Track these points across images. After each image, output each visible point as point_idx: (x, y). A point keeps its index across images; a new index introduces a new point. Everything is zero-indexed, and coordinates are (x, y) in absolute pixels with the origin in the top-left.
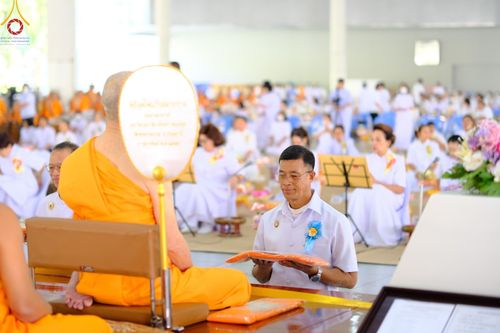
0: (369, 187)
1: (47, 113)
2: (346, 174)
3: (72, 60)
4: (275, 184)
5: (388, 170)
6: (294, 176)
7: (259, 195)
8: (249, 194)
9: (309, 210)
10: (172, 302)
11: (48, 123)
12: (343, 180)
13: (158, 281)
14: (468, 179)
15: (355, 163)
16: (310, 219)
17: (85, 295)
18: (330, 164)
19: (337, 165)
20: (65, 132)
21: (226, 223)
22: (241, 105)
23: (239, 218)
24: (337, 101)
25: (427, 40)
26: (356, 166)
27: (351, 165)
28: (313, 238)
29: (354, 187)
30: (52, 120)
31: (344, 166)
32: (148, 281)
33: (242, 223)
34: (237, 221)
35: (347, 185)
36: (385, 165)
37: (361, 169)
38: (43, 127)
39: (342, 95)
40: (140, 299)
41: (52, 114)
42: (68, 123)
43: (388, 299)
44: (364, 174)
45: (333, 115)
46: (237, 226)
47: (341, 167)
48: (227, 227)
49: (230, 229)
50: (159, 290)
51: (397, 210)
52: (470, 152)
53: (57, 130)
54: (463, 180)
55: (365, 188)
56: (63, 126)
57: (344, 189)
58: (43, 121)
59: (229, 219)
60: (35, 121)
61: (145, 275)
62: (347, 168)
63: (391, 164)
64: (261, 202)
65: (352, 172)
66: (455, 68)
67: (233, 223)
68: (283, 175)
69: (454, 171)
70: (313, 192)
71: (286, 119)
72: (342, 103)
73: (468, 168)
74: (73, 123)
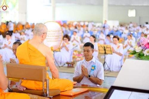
0: (112, 54)
1: (18, 29)
2: (105, 50)
3: (26, 13)
4: (83, 53)
5: (118, 49)
6: (88, 51)
7: (79, 56)
8: (76, 55)
9: (92, 62)
10: (49, 89)
11: (18, 32)
12: (104, 52)
13: (45, 83)
14: (137, 55)
15: (107, 47)
16: (92, 64)
17: (23, 86)
18: (100, 47)
19: (102, 47)
20: (23, 35)
21: (69, 64)
22: (76, 28)
23: (73, 62)
24: (104, 27)
25: (132, 9)
26: (108, 48)
27: (106, 48)
28: (93, 70)
29: (107, 54)
30: (19, 31)
31: (104, 47)
32: (42, 83)
33: (74, 64)
34: (73, 63)
35: (105, 53)
36: (117, 47)
37: (109, 48)
38: (16, 33)
39: (106, 25)
40: (40, 88)
41: (19, 29)
42: (24, 32)
43: (112, 89)
44: (110, 50)
45: (103, 31)
46: (73, 64)
47: (104, 48)
48: (69, 65)
49: (70, 65)
50: (45, 85)
51: (120, 61)
52: (138, 47)
53: (21, 34)
54: (135, 55)
55: (110, 54)
56: (22, 33)
57: (104, 54)
58: (16, 32)
59: (70, 63)
60: (14, 31)
61: (41, 81)
62: (105, 48)
63: (119, 47)
64: (79, 58)
65: (107, 49)
66: (140, 18)
67: (71, 64)
68: (85, 51)
69: (133, 52)
70: (93, 56)
71: (88, 32)
72: (105, 28)
73: (137, 52)
74: (26, 32)
